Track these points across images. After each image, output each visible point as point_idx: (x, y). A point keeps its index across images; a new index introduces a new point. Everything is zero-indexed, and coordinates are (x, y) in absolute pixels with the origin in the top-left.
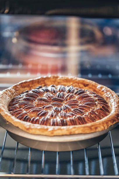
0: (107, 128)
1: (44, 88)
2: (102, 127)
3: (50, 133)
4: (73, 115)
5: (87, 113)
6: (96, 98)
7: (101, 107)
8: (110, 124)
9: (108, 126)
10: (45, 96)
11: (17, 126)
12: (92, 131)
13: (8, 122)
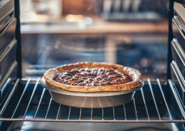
0: (130, 89)
1: (82, 69)
2: (126, 88)
3: (85, 90)
4: (104, 82)
5: (115, 81)
6: (122, 74)
7: (126, 78)
8: (132, 87)
9: (131, 88)
10: (82, 73)
11: (60, 87)
12: (118, 90)
13: (53, 86)
